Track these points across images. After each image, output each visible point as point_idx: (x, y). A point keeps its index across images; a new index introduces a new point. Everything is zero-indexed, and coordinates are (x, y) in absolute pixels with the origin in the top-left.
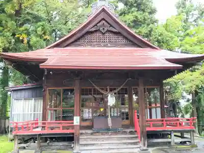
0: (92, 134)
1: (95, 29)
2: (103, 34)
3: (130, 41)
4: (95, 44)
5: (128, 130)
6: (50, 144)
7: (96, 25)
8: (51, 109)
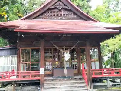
0: (52, 80)
1: (54, 7)
2: (60, 10)
3: (78, 16)
4: (54, 17)
5: (78, 77)
6: (23, 87)
7: (54, 4)
8: (23, 63)
